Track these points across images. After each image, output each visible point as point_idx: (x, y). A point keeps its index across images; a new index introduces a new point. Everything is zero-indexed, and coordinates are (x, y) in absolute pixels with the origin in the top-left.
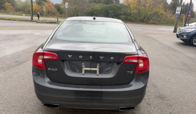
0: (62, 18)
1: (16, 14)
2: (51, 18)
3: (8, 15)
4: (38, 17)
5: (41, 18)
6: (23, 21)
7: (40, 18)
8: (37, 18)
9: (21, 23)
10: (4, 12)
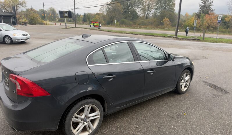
0: (224, 34)
1: (171, 29)
2: (208, 33)
3: (161, 30)
4: (187, 32)
5: (191, 34)
6: (165, 37)
7: (189, 33)
8: (185, 33)
9: (162, 39)
10: (161, 28)
